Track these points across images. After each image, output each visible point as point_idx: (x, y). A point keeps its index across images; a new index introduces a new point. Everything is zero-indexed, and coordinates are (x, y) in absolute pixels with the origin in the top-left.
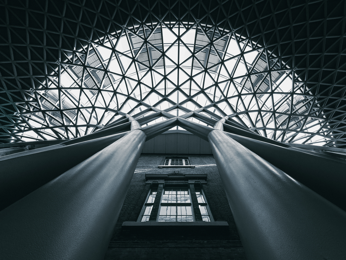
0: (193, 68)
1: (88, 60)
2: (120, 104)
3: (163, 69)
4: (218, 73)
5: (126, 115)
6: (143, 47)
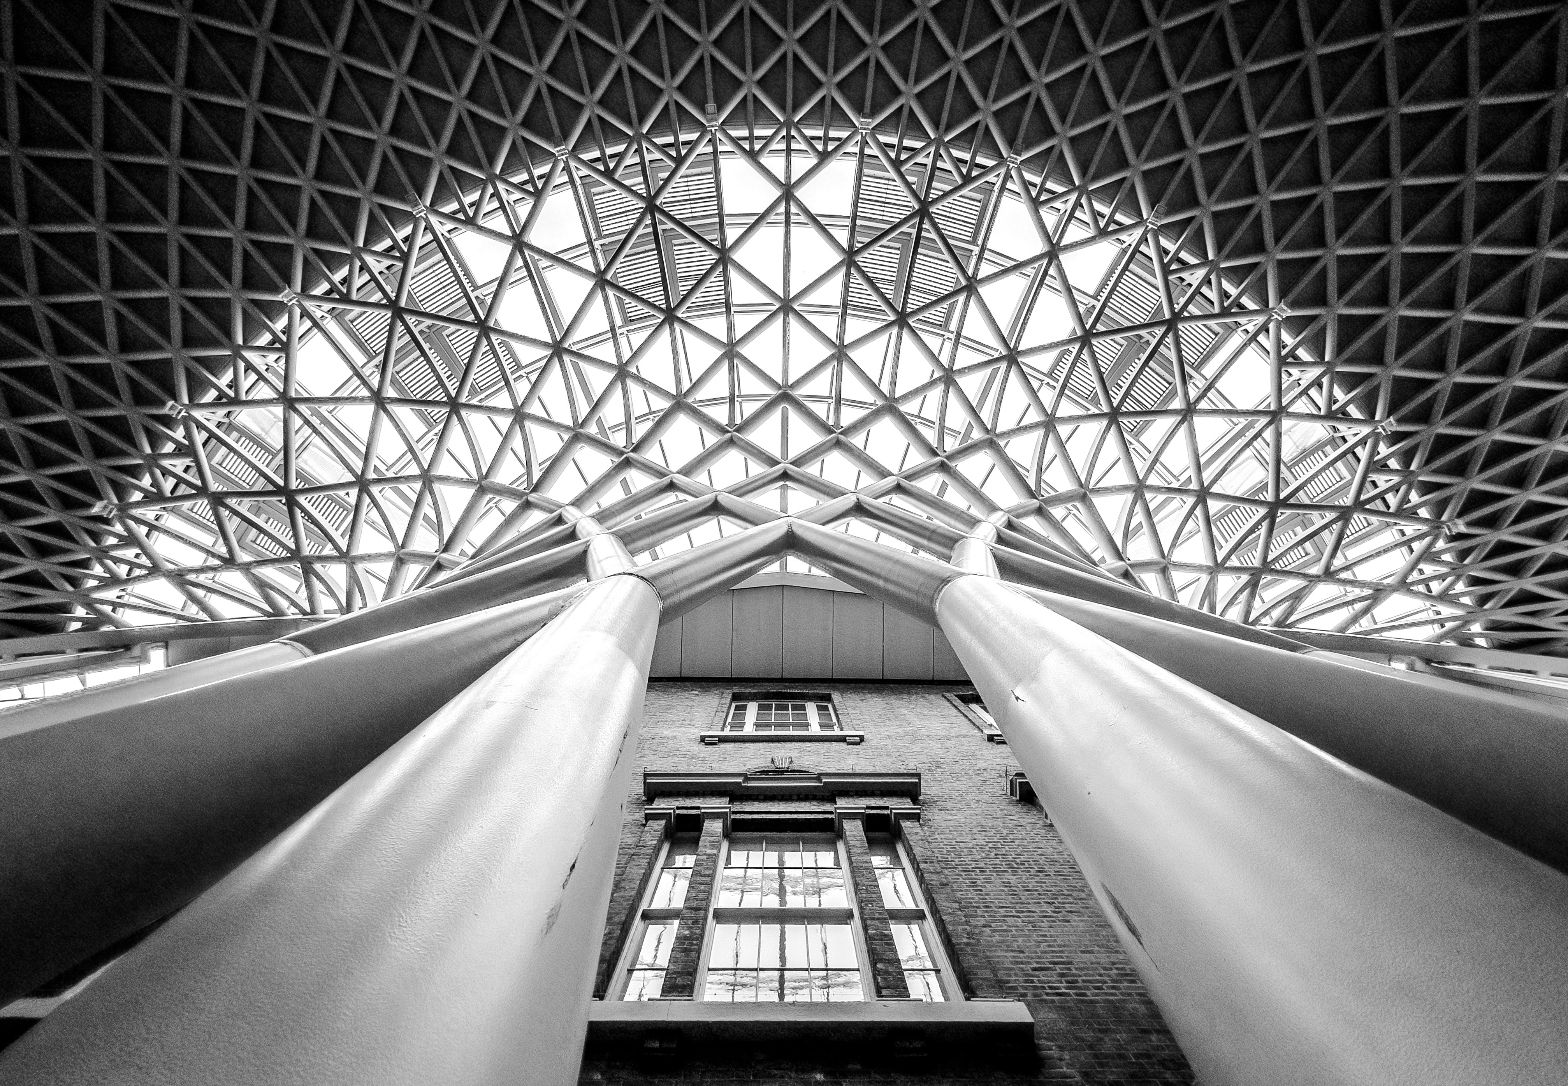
0: (849, 312)
1: (413, 287)
2: (540, 465)
3: (723, 318)
4: (953, 333)
5: (567, 511)
6: (640, 231)
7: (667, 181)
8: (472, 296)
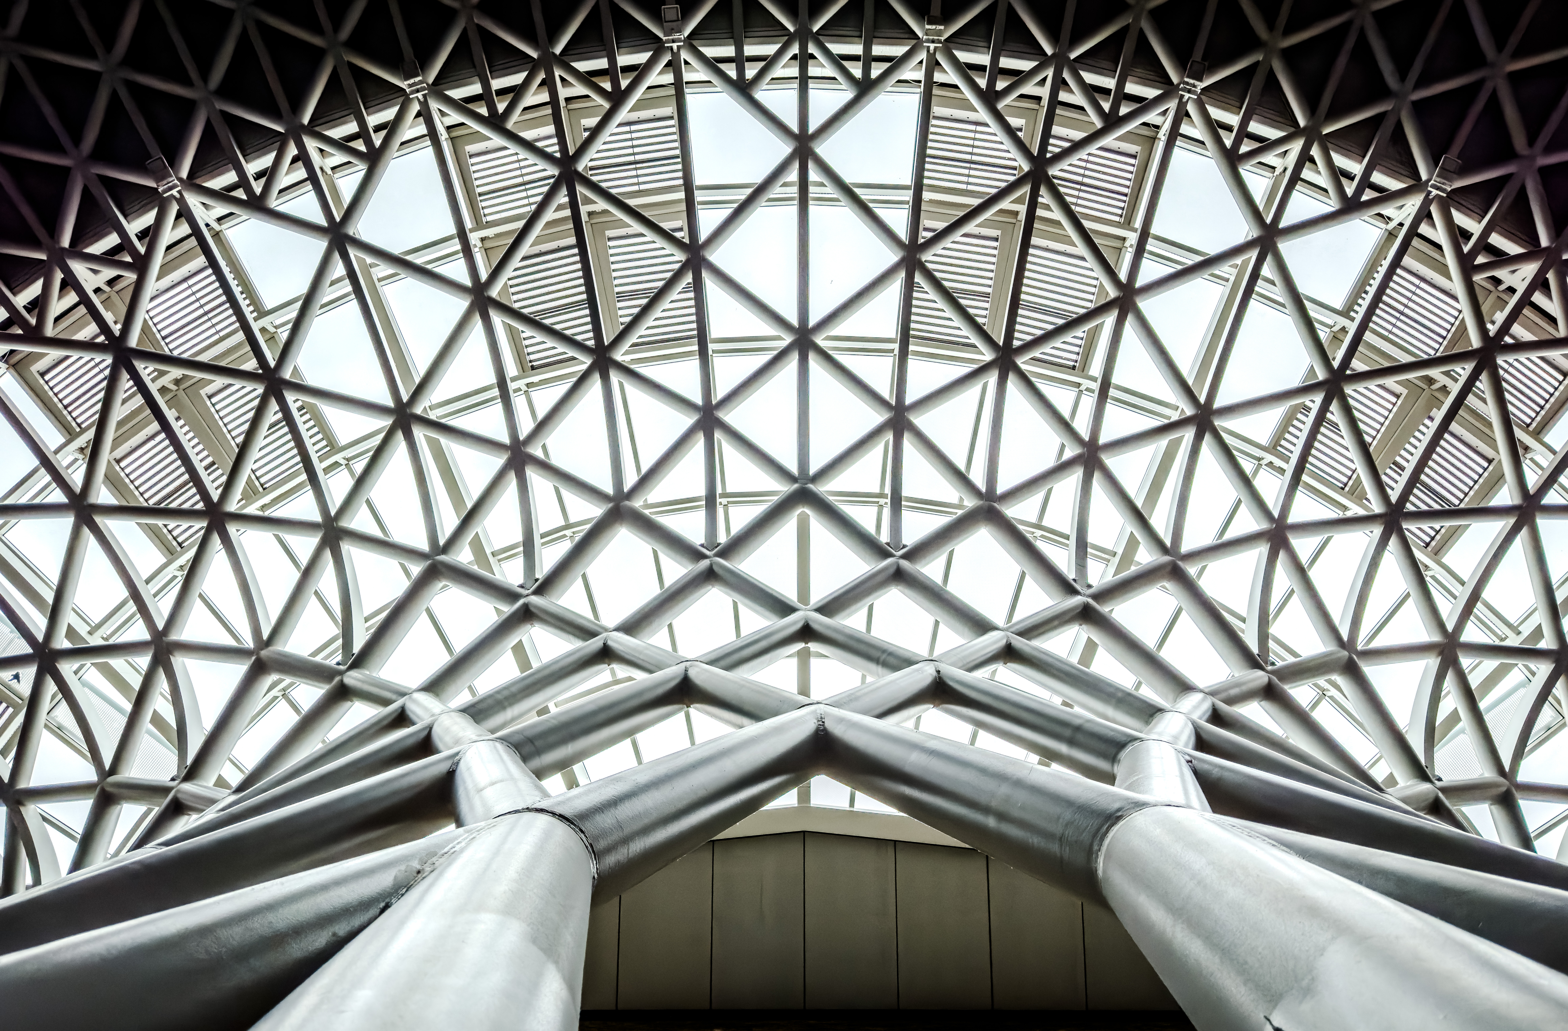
0: (912, 348)
1: (152, 313)
2: (367, 620)
3: (694, 364)
4: (1094, 379)
5: (415, 701)
6: (550, 215)
7: (595, 132)
8: (255, 327)
